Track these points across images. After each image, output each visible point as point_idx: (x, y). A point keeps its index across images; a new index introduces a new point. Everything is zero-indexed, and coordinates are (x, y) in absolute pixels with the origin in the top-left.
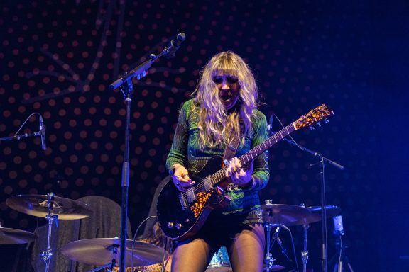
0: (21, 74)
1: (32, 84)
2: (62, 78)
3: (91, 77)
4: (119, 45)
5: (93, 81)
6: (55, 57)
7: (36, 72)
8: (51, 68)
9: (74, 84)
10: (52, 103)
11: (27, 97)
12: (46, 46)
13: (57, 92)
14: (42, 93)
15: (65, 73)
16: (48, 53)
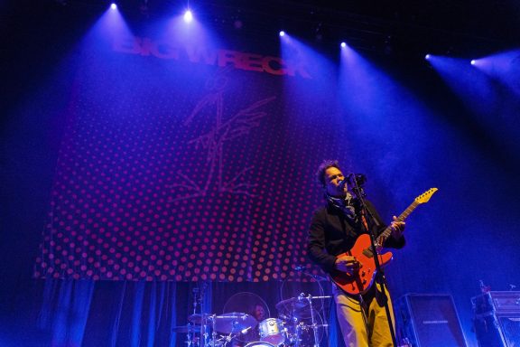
0: (166, 186)
1: (173, 191)
2: (190, 188)
4: (221, 172)
5: (207, 191)
7: (175, 185)
8: (184, 182)
9: (197, 192)
11: (170, 199)
12: (180, 171)
13: (188, 196)
14: (179, 196)
15: (192, 185)
16: (182, 175)
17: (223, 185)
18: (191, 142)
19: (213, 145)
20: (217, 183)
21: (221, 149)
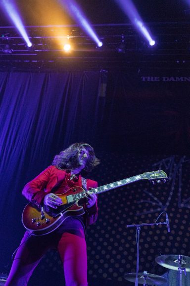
0: (135, 202)
1: (140, 206)
2: (154, 204)
3: (168, 204)
4: (180, 189)
5: (168, 206)
6: (151, 194)
7: (142, 201)
8: (149, 199)
9: (160, 207)
10: (150, 216)
11: (138, 212)
12: (146, 189)
13: (152, 211)
14: (145, 210)
15: (155, 201)
16: (147, 192)
17: (182, 202)
18: (155, 164)
19: (173, 167)
20: (176, 199)
21: (180, 170)
